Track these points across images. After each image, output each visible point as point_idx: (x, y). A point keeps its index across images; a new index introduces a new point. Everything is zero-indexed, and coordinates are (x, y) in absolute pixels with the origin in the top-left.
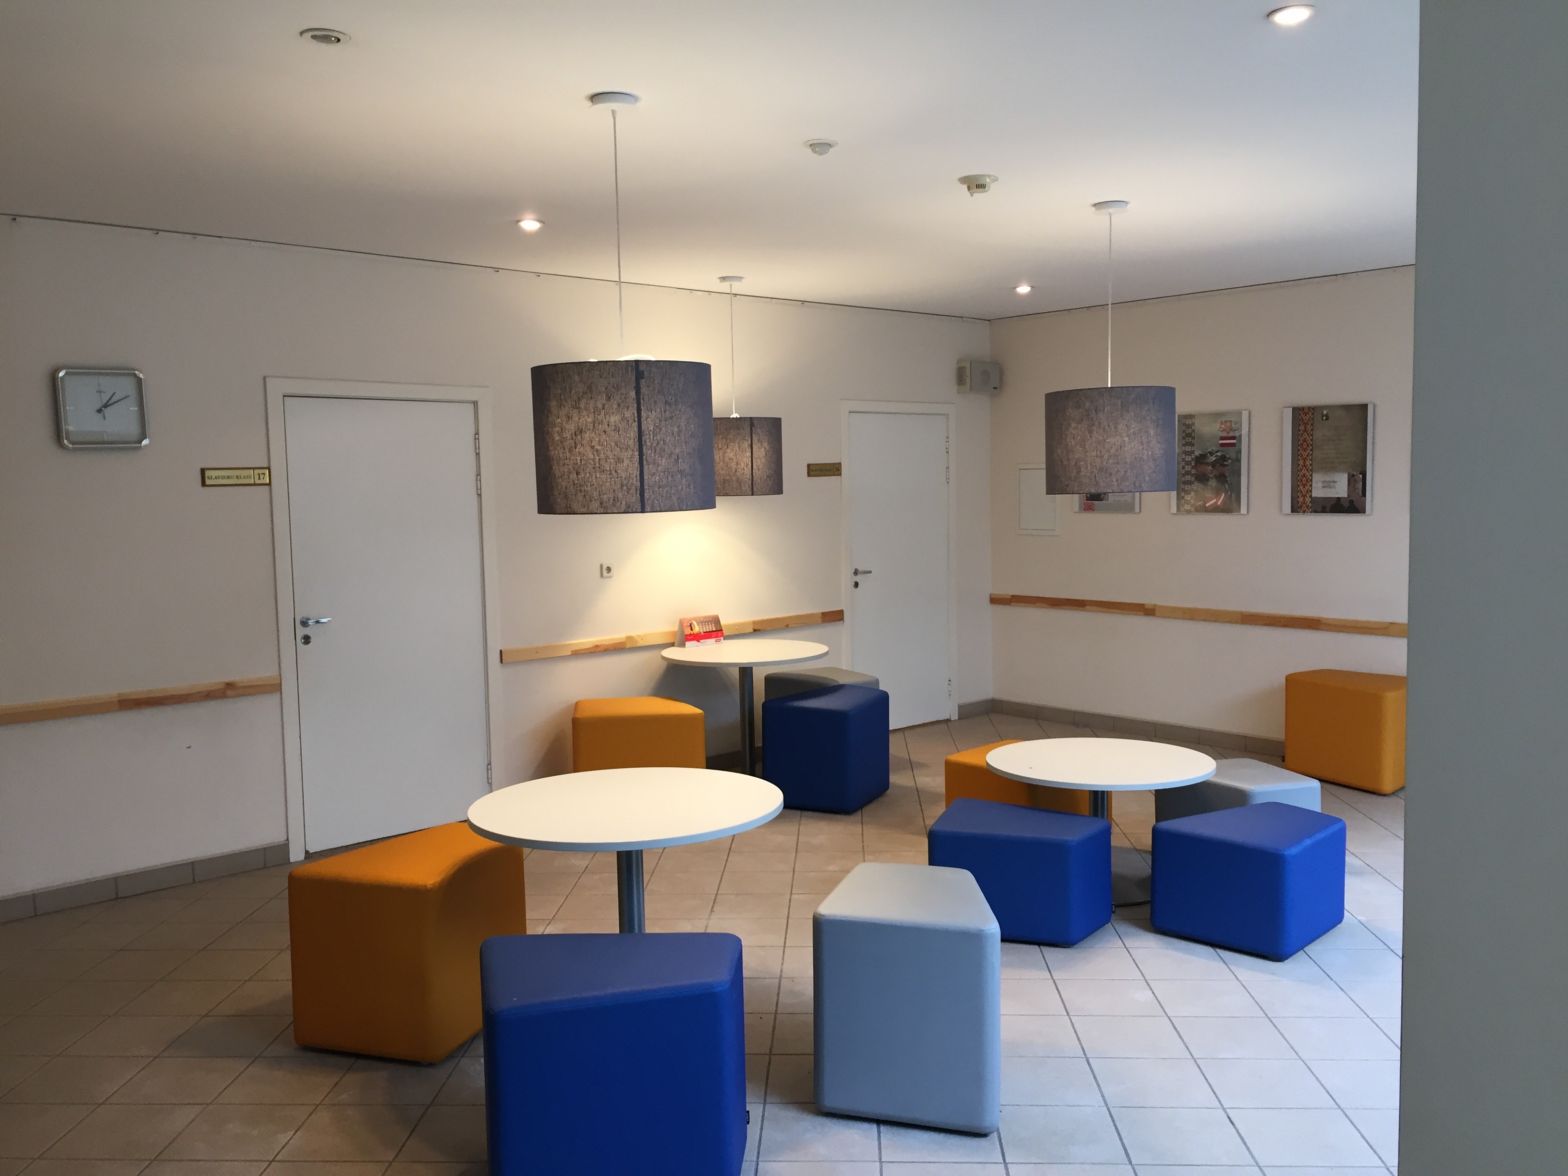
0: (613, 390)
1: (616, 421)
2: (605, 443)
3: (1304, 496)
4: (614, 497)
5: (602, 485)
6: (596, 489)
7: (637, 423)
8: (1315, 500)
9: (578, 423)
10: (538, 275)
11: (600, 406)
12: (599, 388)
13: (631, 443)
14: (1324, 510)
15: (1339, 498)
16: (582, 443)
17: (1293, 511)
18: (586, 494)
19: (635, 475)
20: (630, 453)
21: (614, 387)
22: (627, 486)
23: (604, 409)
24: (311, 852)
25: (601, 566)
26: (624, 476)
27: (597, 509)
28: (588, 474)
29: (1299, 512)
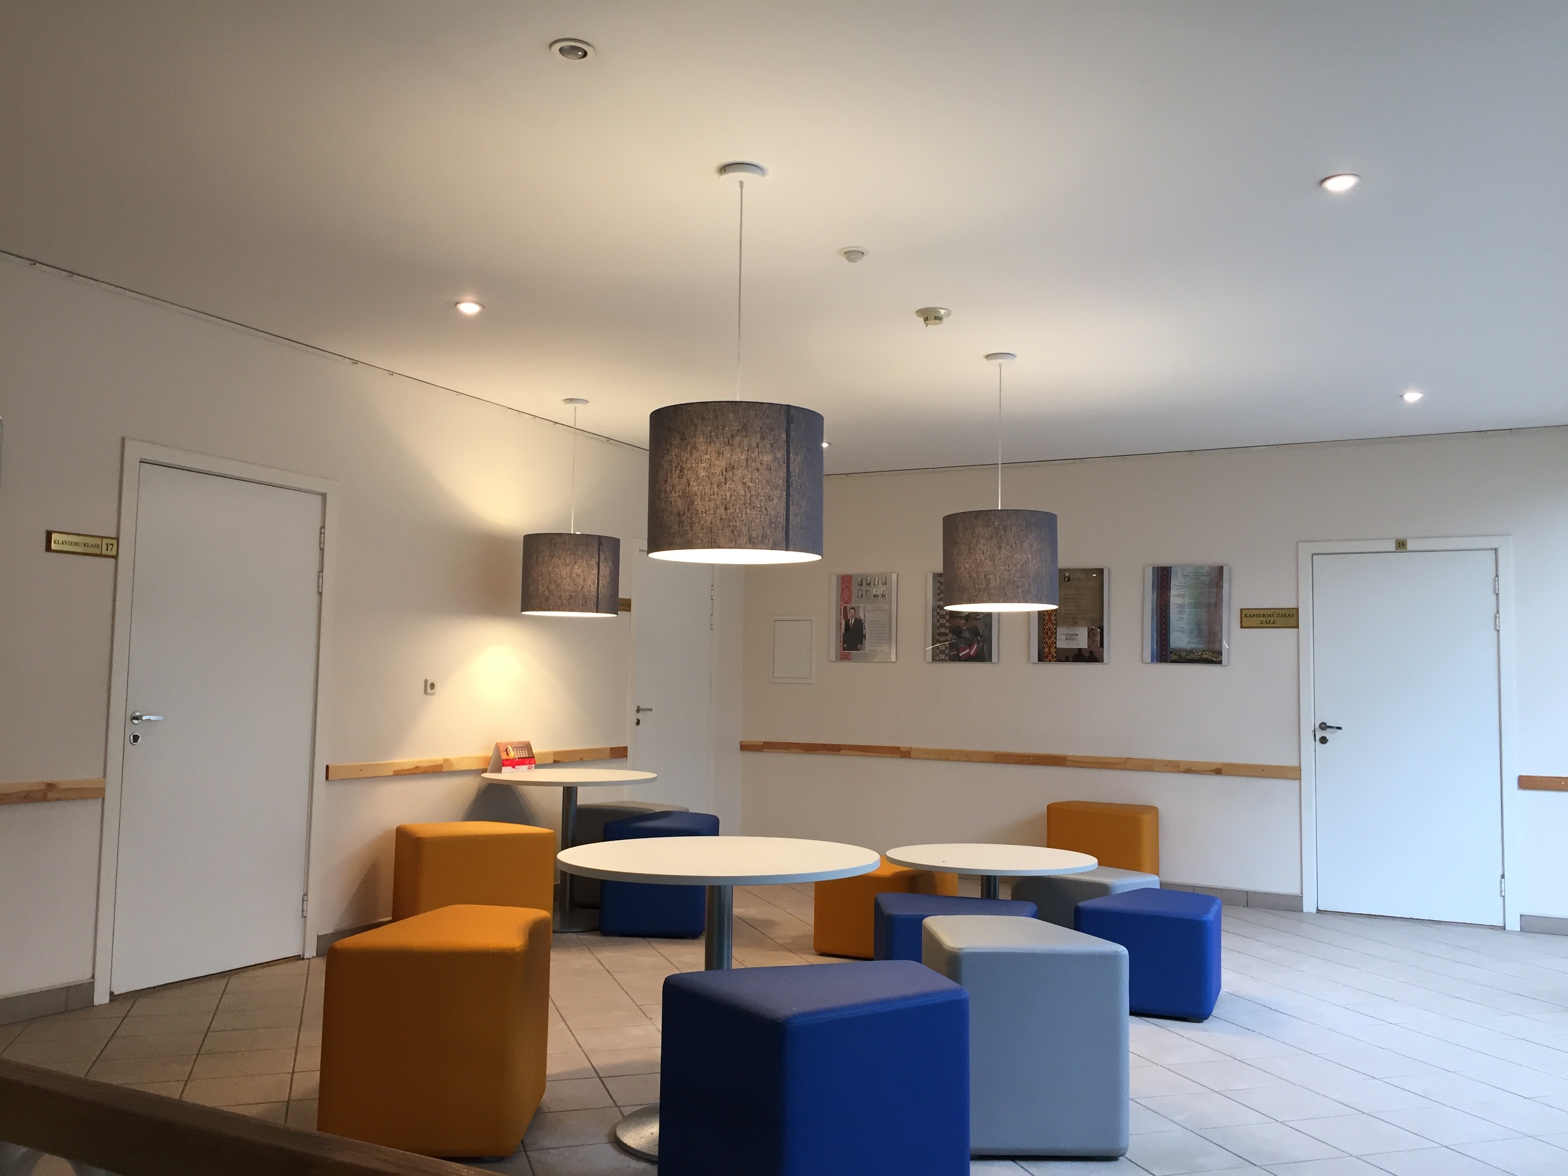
0: (767, 430)
1: (768, 460)
2: (757, 481)
3: (1050, 647)
4: (763, 533)
5: (752, 521)
6: (745, 524)
7: (786, 465)
8: (1059, 651)
9: (731, 459)
10: (392, 373)
11: (754, 445)
12: (754, 427)
13: (781, 482)
14: (1067, 660)
15: (1080, 649)
16: (734, 479)
17: (1039, 660)
18: (734, 529)
19: (782, 515)
20: (779, 492)
21: (768, 428)
22: (775, 524)
23: (757, 448)
24: (115, 994)
25: (426, 681)
26: (773, 514)
27: (746, 544)
28: (737, 510)
29: (1045, 661)
